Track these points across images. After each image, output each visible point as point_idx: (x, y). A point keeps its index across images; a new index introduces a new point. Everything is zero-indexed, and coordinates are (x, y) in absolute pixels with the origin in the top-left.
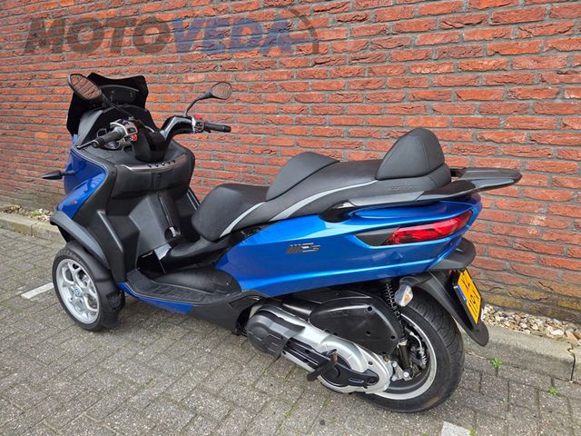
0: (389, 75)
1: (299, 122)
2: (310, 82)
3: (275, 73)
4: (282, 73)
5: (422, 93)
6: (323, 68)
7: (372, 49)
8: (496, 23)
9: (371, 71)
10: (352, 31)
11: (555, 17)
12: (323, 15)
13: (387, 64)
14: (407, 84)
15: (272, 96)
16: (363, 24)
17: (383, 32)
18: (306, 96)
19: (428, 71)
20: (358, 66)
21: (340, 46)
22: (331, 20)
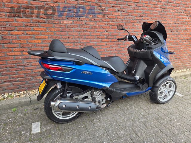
0: (129, 25)
1: (107, 38)
2: (111, 26)
3: (100, 23)
4: (102, 23)
5: (136, 30)
6: (114, 23)
7: (126, 19)
8: (148, 17)
9: (126, 24)
10: (122, 14)
11: (155, 17)
12: (114, 8)
13: (129, 23)
14: (133, 28)
15: (99, 30)
16: (124, 12)
17: (128, 15)
18: (110, 30)
19: (137, 25)
20: (123, 23)
21: (119, 17)
22: (116, 10)
